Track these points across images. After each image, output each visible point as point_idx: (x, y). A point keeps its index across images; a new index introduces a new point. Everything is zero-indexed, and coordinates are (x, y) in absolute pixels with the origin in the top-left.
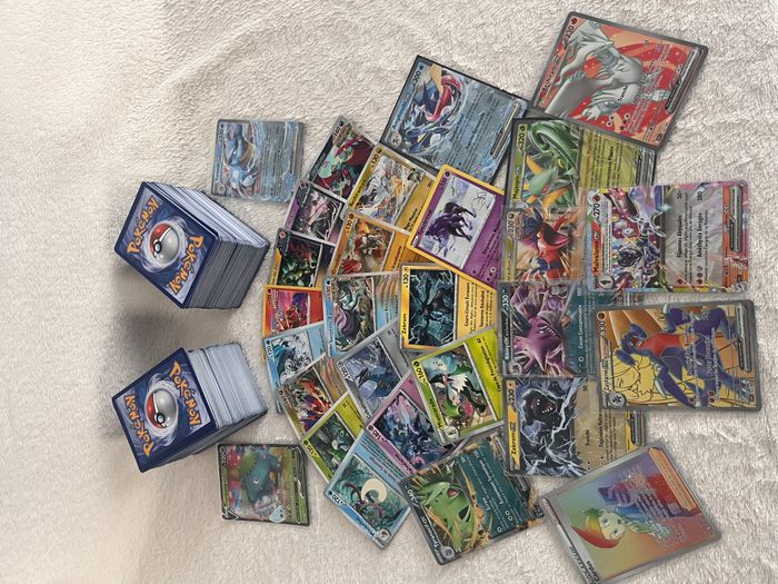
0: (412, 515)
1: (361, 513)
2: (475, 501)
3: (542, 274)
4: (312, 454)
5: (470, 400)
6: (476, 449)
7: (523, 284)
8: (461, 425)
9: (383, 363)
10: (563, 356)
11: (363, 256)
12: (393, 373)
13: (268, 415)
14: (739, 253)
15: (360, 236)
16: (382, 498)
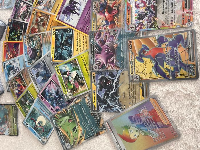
0: (55, 130)
1: (36, 130)
2: (79, 124)
3: (107, 27)
4: (19, 107)
5: (78, 82)
6: (80, 102)
7: (99, 31)
8: (74, 92)
9: (45, 69)
10: (115, 61)
11: (38, 26)
12: (49, 73)
13: (4, 93)
14: (189, 9)
15: (37, 18)
16: (44, 124)
